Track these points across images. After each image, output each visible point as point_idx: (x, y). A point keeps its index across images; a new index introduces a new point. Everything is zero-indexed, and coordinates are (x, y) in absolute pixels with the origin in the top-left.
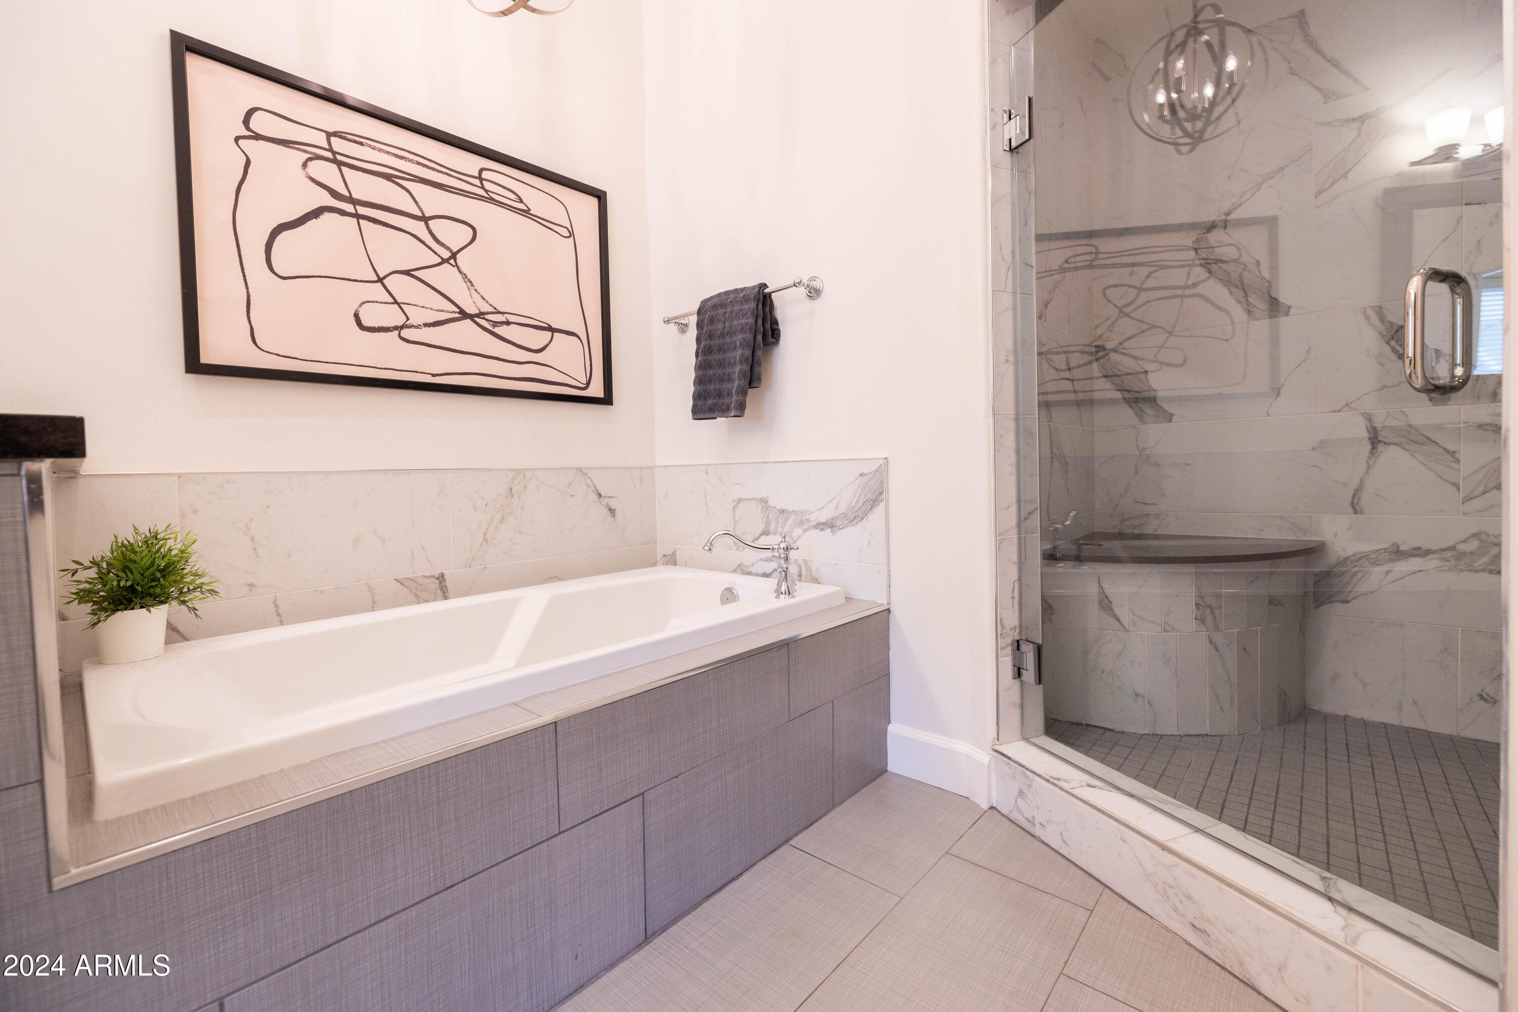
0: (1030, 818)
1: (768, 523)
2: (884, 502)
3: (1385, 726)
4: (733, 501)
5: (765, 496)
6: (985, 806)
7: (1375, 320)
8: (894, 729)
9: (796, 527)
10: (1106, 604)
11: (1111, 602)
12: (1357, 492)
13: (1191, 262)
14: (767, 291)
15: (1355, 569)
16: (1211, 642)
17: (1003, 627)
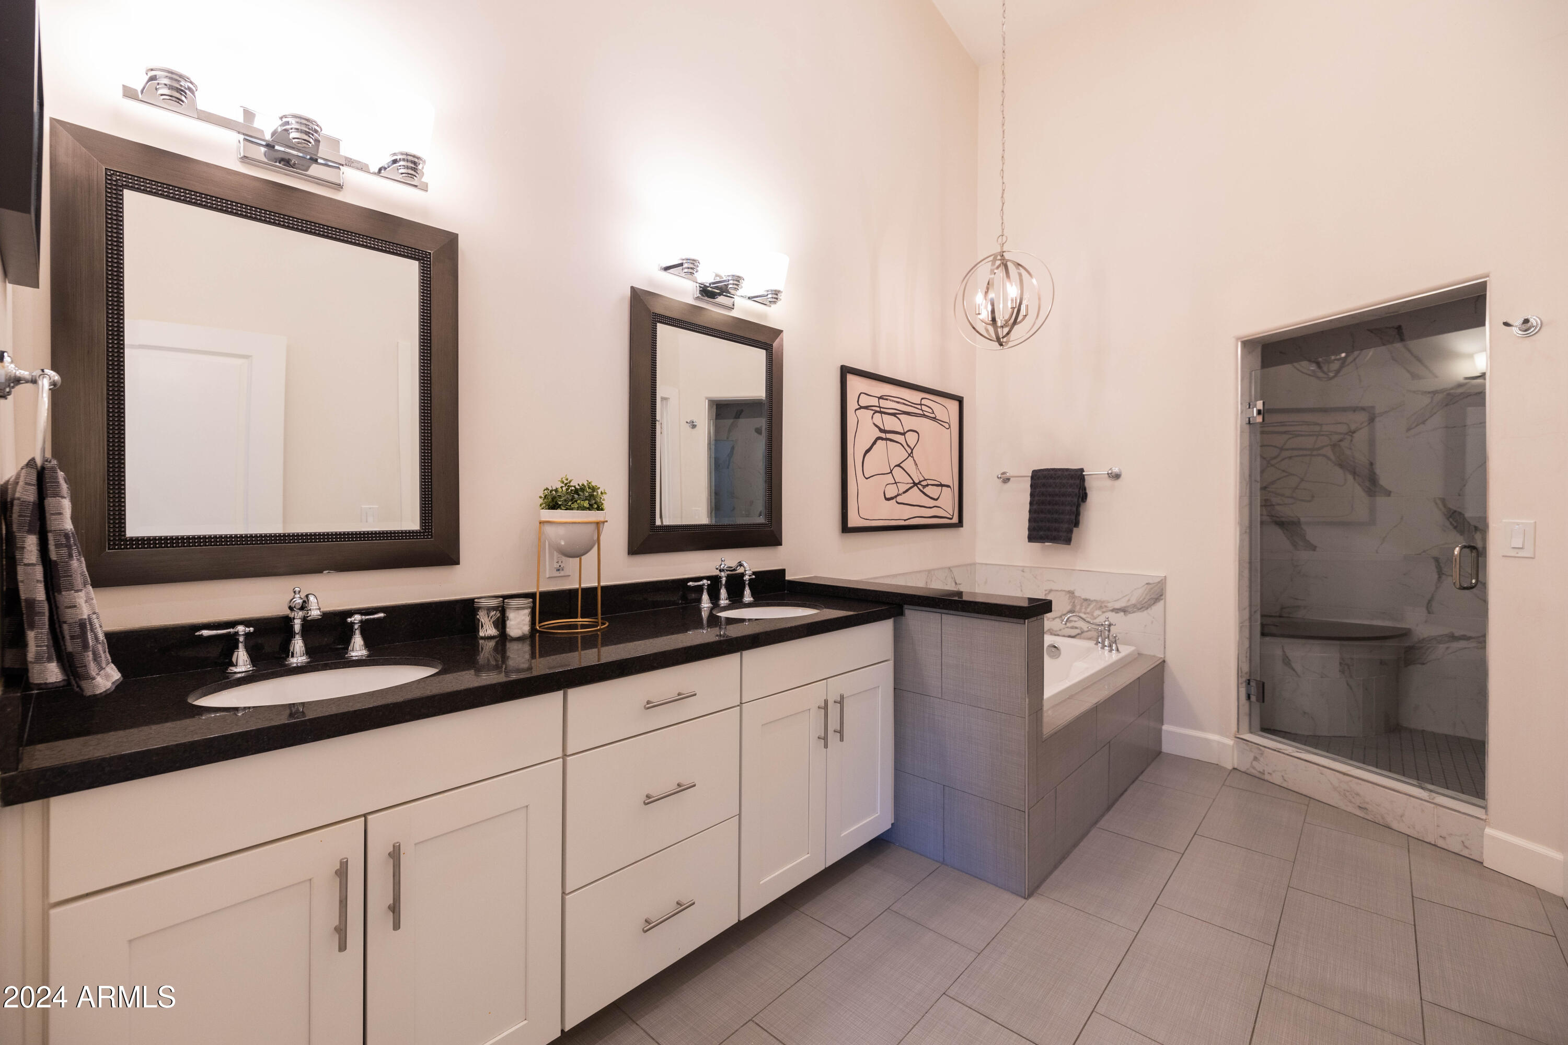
0: (1261, 771)
1: (1074, 606)
2: (1163, 600)
3: (1446, 736)
4: (1046, 591)
5: (1072, 590)
6: (1230, 768)
7: (1441, 506)
8: (1165, 727)
9: (1096, 610)
10: (1287, 661)
11: (1289, 660)
12: (1430, 602)
13: (1317, 433)
14: (1084, 473)
15: (1428, 646)
16: (1348, 684)
17: (1242, 672)
